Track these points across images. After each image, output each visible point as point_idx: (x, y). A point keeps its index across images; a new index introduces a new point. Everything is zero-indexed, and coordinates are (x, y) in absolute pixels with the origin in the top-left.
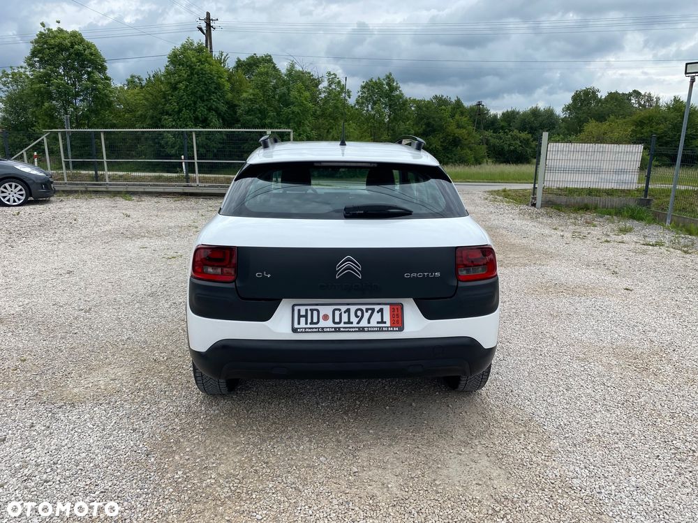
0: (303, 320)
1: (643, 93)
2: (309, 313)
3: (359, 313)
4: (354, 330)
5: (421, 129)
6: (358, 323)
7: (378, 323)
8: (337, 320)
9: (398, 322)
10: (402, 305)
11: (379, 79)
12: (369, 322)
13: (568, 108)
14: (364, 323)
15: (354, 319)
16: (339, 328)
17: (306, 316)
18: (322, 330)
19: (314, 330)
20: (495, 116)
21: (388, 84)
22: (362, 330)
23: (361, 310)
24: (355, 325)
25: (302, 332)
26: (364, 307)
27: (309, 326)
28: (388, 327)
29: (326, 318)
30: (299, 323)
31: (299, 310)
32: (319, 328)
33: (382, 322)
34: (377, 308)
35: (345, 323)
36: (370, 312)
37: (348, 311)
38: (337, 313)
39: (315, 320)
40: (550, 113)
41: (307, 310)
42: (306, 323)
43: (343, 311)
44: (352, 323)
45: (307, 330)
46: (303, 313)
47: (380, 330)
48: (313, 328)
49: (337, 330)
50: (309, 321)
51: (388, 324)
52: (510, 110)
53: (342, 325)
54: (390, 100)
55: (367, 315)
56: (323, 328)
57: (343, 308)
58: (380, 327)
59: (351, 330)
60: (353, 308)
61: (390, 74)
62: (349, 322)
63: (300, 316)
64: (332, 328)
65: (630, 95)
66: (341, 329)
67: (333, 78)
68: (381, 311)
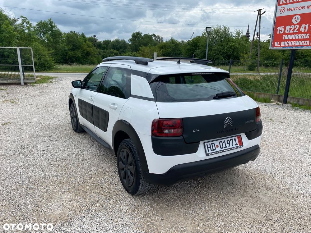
0: (209, 149)
1: (157, 35)
2: (211, 145)
3: (228, 142)
4: (229, 150)
5: (71, 47)
6: (229, 146)
7: (235, 145)
8: (222, 147)
9: (241, 144)
10: (241, 136)
11: (45, 21)
12: (232, 146)
13: (130, 40)
14: (231, 146)
15: (227, 145)
16: (224, 150)
17: (210, 147)
18: (218, 152)
19: (215, 153)
20: (101, 42)
21: (50, 24)
22: (231, 149)
23: (229, 140)
24: (228, 148)
25: (211, 155)
26: (229, 139)
27: (212, 151)
28: (239, 146)
29: (217, 146)
30: (208, 151)
31: (207, 145)
32: (217, 152)
33: (236, 144)
34: (233, 138)
35: (225, 147)
36: (232, 140)
37: (224, 142)
38: (221, 143)
39: (214, 149)
40: (124, 42)
41: (210, 144)
42: (211, 151)
43: (223, 142)
44: (227, 147)
45: (212, 153)
46: (209, 146)
47: (237, 148)
48: (214, 152)
49: (223, 151)
50: (212, 149)
51: (238, 145)
52: (106, 40)
53: (224, 149)
54: (52, 32)
55: (231, 142)
56: (218, 151)
57: (223, 141)
58: (236, 147)
59: (228, 150)
60: (226, 140)
61: (51, 19)
62: (226, 147)
63: (208, 148)
64: (221, 150)
65: (152, 36)
66: (225, 151)
67: (24, 19)
68: (235, 139)
